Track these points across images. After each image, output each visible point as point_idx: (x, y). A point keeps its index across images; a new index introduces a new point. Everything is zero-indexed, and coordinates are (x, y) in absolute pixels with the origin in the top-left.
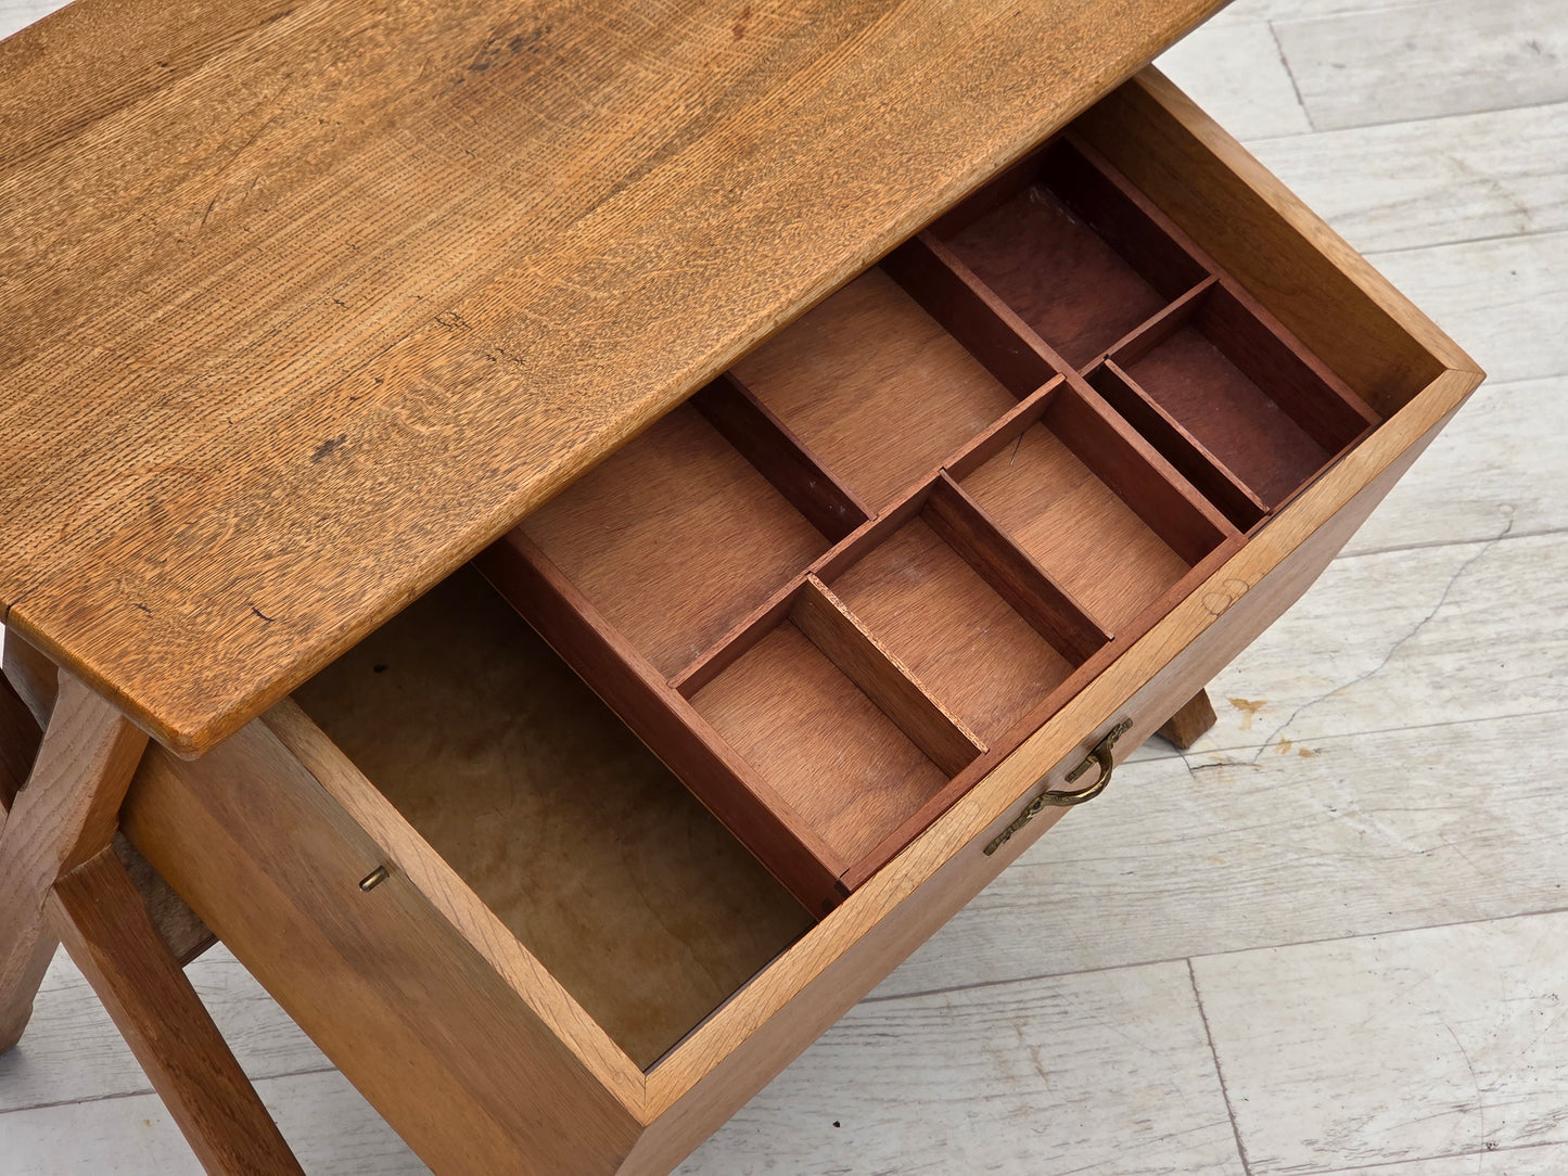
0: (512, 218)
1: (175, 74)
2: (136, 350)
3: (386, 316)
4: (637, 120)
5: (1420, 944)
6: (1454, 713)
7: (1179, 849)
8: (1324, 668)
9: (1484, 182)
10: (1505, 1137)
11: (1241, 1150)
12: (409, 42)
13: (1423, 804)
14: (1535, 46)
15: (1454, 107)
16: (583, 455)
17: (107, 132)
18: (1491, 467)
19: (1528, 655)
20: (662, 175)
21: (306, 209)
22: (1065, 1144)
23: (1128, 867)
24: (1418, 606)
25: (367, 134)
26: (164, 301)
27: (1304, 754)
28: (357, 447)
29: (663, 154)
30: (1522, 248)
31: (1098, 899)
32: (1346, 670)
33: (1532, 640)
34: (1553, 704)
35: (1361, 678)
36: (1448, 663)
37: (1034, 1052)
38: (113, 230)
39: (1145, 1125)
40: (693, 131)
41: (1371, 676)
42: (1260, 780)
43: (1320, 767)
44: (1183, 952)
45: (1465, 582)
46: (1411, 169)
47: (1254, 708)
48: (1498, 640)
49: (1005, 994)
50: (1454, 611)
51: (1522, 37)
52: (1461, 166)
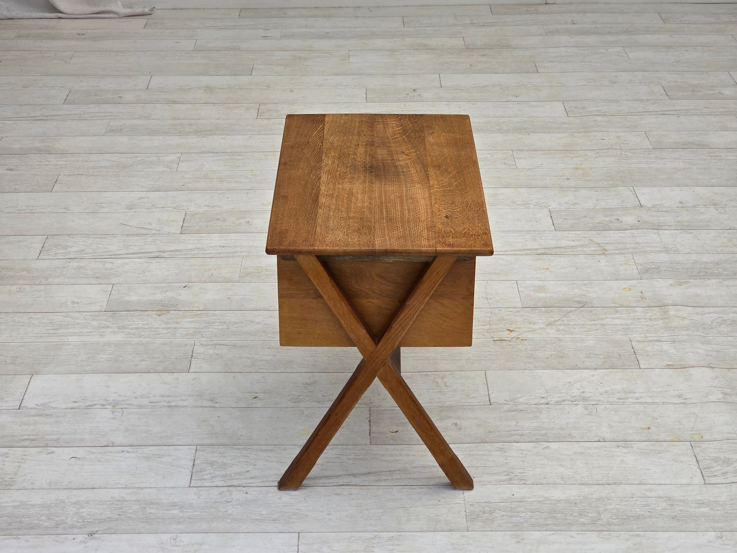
5: (540, 372)
6: (560, 336)
7: (488, 353)
8: (531, 326)
9: (597, 244)
10: (552, 403)
11: (490, 400)
13: (548, 350)
14: (618, 219)
15: (594, 229)
18: (583, 295)
19: (582, 328)
22: (449, 397)
23: (475, 355)
24: (557, 317)
27: (522, 340)
30: (603, 257)
32: (536, 327)
33: (583, 325)
34: (585, 336)
35: (539, 328)
36: (562, 327)
37: (445, 383)
39: (469, 395)
41: (542, 328)
42: (511, 343)
43: (526, 342)
44: (484, 369)
45: (569, 314)
46: (579, 240)
47: (512, 331)
48: (575, 324)
49: (440, 373)
50: (566, 319)
51: (615, 217)
52: (592, 240)
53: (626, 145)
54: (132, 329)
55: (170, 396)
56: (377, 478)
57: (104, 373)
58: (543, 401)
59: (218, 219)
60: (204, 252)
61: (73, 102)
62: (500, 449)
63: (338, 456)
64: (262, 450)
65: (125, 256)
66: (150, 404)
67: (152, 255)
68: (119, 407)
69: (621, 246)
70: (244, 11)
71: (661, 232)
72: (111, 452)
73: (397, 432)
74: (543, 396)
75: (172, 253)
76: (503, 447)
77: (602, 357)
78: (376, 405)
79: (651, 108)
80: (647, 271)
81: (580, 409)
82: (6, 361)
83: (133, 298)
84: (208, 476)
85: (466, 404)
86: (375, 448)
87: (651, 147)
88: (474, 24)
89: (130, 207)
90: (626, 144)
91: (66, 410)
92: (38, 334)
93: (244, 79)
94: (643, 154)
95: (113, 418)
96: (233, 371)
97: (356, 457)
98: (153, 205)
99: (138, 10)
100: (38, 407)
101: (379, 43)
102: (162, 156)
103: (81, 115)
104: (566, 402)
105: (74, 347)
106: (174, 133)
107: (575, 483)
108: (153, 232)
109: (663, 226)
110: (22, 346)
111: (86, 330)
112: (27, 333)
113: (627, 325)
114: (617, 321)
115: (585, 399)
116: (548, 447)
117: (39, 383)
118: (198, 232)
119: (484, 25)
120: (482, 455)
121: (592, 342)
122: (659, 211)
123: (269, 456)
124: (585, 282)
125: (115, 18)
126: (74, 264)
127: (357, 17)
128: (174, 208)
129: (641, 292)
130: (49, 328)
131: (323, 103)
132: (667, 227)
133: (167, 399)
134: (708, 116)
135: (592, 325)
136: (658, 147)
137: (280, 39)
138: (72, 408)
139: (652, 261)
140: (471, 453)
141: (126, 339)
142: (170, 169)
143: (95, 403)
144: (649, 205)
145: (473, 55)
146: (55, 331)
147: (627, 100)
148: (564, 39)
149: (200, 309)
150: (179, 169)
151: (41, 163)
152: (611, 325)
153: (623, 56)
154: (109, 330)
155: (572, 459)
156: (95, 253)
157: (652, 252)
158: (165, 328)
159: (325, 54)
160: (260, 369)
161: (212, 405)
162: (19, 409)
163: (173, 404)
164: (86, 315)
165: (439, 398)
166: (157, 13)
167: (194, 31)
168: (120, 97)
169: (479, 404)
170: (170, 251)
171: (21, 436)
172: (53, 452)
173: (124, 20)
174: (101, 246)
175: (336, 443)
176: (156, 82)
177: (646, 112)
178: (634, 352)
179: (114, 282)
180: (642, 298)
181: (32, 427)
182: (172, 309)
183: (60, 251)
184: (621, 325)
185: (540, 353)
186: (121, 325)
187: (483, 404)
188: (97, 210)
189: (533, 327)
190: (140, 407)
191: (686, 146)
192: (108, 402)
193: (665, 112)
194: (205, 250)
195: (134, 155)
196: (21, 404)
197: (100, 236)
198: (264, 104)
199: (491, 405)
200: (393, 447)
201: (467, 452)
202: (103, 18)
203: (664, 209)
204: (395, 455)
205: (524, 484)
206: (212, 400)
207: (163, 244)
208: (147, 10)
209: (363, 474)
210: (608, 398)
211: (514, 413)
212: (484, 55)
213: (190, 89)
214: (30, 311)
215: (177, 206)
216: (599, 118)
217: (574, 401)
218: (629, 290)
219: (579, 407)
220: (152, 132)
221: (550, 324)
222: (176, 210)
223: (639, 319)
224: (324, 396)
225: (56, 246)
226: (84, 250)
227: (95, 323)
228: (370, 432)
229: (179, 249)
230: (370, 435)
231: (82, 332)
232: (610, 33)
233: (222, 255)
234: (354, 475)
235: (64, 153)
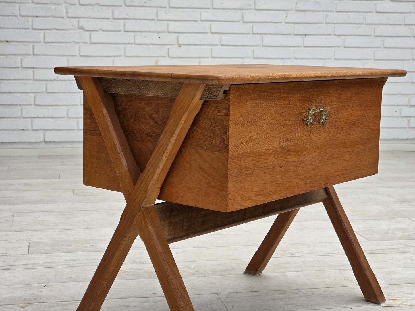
8: (410, 296)
15: (401, 239)
27: (411, 305)
42: (402, 308)
46: (395, 245)
47: (395, 300)
53: (379, 200)
59: (62, 245)
60: (57, 264)
67: (4, 268)
75: (24, 266)
87: (399, 201)
94: (397, 204)
106: (4, 204)
118: (45, 253)
128: (17, 240)
136: (405, 201)
142: (6, 220)
149: (67, 300)
150: (14, 220)
170: (21, 265)
177: (377, 187)
182: (36, 302)
193: (390, 187)
207: (13, 261)
213: (11, 185)
215: (19, 239)
229: (29, 263)
233: (75, 265)
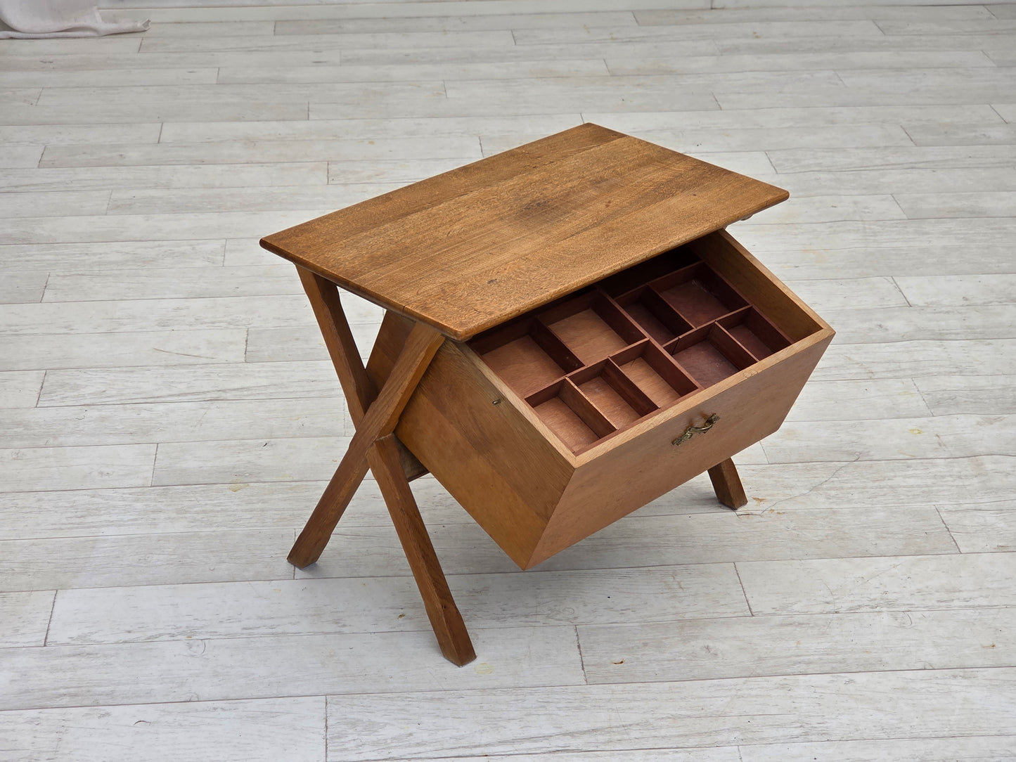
0: (541, 239)
1: (433, 206)
2: (431, 260)
3: (506, 256)
4: (578, 222)
5: (816, 563)
6: (834, 506)
7: (732, 535)
8: (787, 491)
9: (858, 363)
10: (841, 610)
11: (750, 609)
12: (505, 202)
13: (821, 528)
14: (880, 326)
16: (567, 288)
17: (415, 216)
18: (853, 442)
19: (862, 492)
20: (585, 234)
21: (478, 235)
22: (689, 605)
23: (714, 539)
24: (823, 477)
25: (494, 221)
26: (438, 251)
27: (779, 513)
28: (501, 281)
29: (586, 229)
30: (870, 383)
31: (703, 546)
32: (796, 492)
33: (864, 488)
34: (870, 506)
35: (801, 495)
36: (833, 493)
37: (679, 583)
38: (420, 236)
39: (717, 602)
40: (594, 225)
41: (804, 495)
43: (785, 517)
44: (732, 561)
45: (841, 472)
47: (761, 500)
48: (851, 488)
49: (669, 568)
50: (836, 479)
51: (876, 323)
52: (849, 359)
53: (869, 214)
54: (197, 513)
55: (273, 618)
56: (606, 738)
57: (165, 584)
58: (830, 608)
59: (297, 339)
60: (285, 390)
61: (52, 165)
62: (783, 687)
63: (543, 704)
64: (426, 699)
65: (168, 399)
66: (245, 631)
67: (209, 396)
68: (197, 637)
69: (892, 366)
70: (280, 26)
71: (945, 343)
72: (197, 711)
73: (622, 662)
74: (827, 600)
75: (238, 393)
76: (785, 682)
77: (901, 536)
78: (583, 620)
79: (892, 159)
80: (938, 403)
81: (885, 619)
82: (13, 570)
83: (191, 464)
84: (352, 744)
85: (715, 615)
86: (594, 689)
87: (905, 217)
88: (616, 39)
89: (163, 324)
90: (868, 212)
91: (115, 646)
92: (55, 524)
93: (301, 126)
94: (896, 227)
95: (192, 656)
96: (361, 575)
97: (570, 705)
98: (197, 320)
99: (127, 25)
100: (73, 642)
101: (485, 68)
102: (198, 244)
103: (67, 184)
104: (863, 609)
105: (113, 545)
106: (210, 209)
107: (903, 735)
108: (205, 361)
109: (947, 334)
110: (33, 544)
111: (126, 518)
112: (38, 525)
113: (927, 486)
114: (911, 481)
115: (890, 604)
116: (851, 681)
117: (68, 603)
118: (271, 359)
119: (630, 41)
120: (757, 696)
121: (882, 513)
122: (937, 313)
123: (439, 709)
124: (853, 422)
125: (93, 37)
126: (93, 413)
127: (445, 31)
128: (229, 323)
129: (937, 436)
130: (70, 515)
131: (421, 160)
132: (953, 336)
133: (268, 622)
134: (976, 170)
135: (877, 487)
136: (916, 217)
137: (341, 65)
138: (125, 642)
139: (944, 388)
140: (740, 693)
141: (190, 530)
142: (213, 263)
143: (161, 632)
144: (921, 303)
145: (624, 85)
146: (82, 520)
147: (857, 148)
148: (748, 59)
149: (295, 479)
150: (226, 264)
151: (21, 259)
152: (904, 487)
153: (837, 84)
154: (162, 516)
155: (891, 699)
156: (122, 395)
157: (939, 373)
158: (246, 511)
159: (410, 87)
160: (400, 570)
161: (338, 629)
162: (45, 646)
163: (279, 630)
164: (124, 494)
165: (675, 607)
166: (153, 29)
167: (213, 55)
168: (121, 155)
169: (736, 615)
170: (234, 390)
171: (55, 689)
172: (108, 714)
173: (108, 39)
174: (130, 384)
175: (535, 684)
176: (170, 132)
177: (887, 165)
178: (946, 527)
179: (158, 441)
180: (940, 444)
181: (69, 675)
182: (252, 480)
183: (68, 394)
184: (919, 486)
185: (809, 532)
186: (180, 507)
187: (741, 614)
188: (115, 329)
189: (791, 493)
190: (230, 636)
191: (954, 215)
192: (180, 630)
193: (914, 165)
194: (286, 387)
195: (156, 243)
196: (46, 638)
197: (125, 369)
198: (336, 162)
199: (753, 616)
200: (621, 687)
201: (733, 692)
202: (75, 38)
203: (943, 309)
204: (627, 699)
205: (828, 740)
206: (336, 622)
207: (221, 379)
208: (139, 25)
209: (585, 732)
210: (924, 600)
211: (790, 628)
212: (639, 85)
213: (222, 141)
214: (38, 488)
215: (233, 320)
216: (822, 176)
217: (874, 607)
218: (919, 433)
219: (884, 615)
220: (177, 208)
221: (814, 488)
222: (232, 327)
223: (943, 477)
224: (504, 610)
225: (62, 386)
226: (104, 391)
227: (139, 505)
228: (583, 665)
229: (247, 385)
230: (583, 669)
231: (122, 520)
232: (810, 50)
233: (312, 394)
234: (572, 734)
235: (51, 243)
